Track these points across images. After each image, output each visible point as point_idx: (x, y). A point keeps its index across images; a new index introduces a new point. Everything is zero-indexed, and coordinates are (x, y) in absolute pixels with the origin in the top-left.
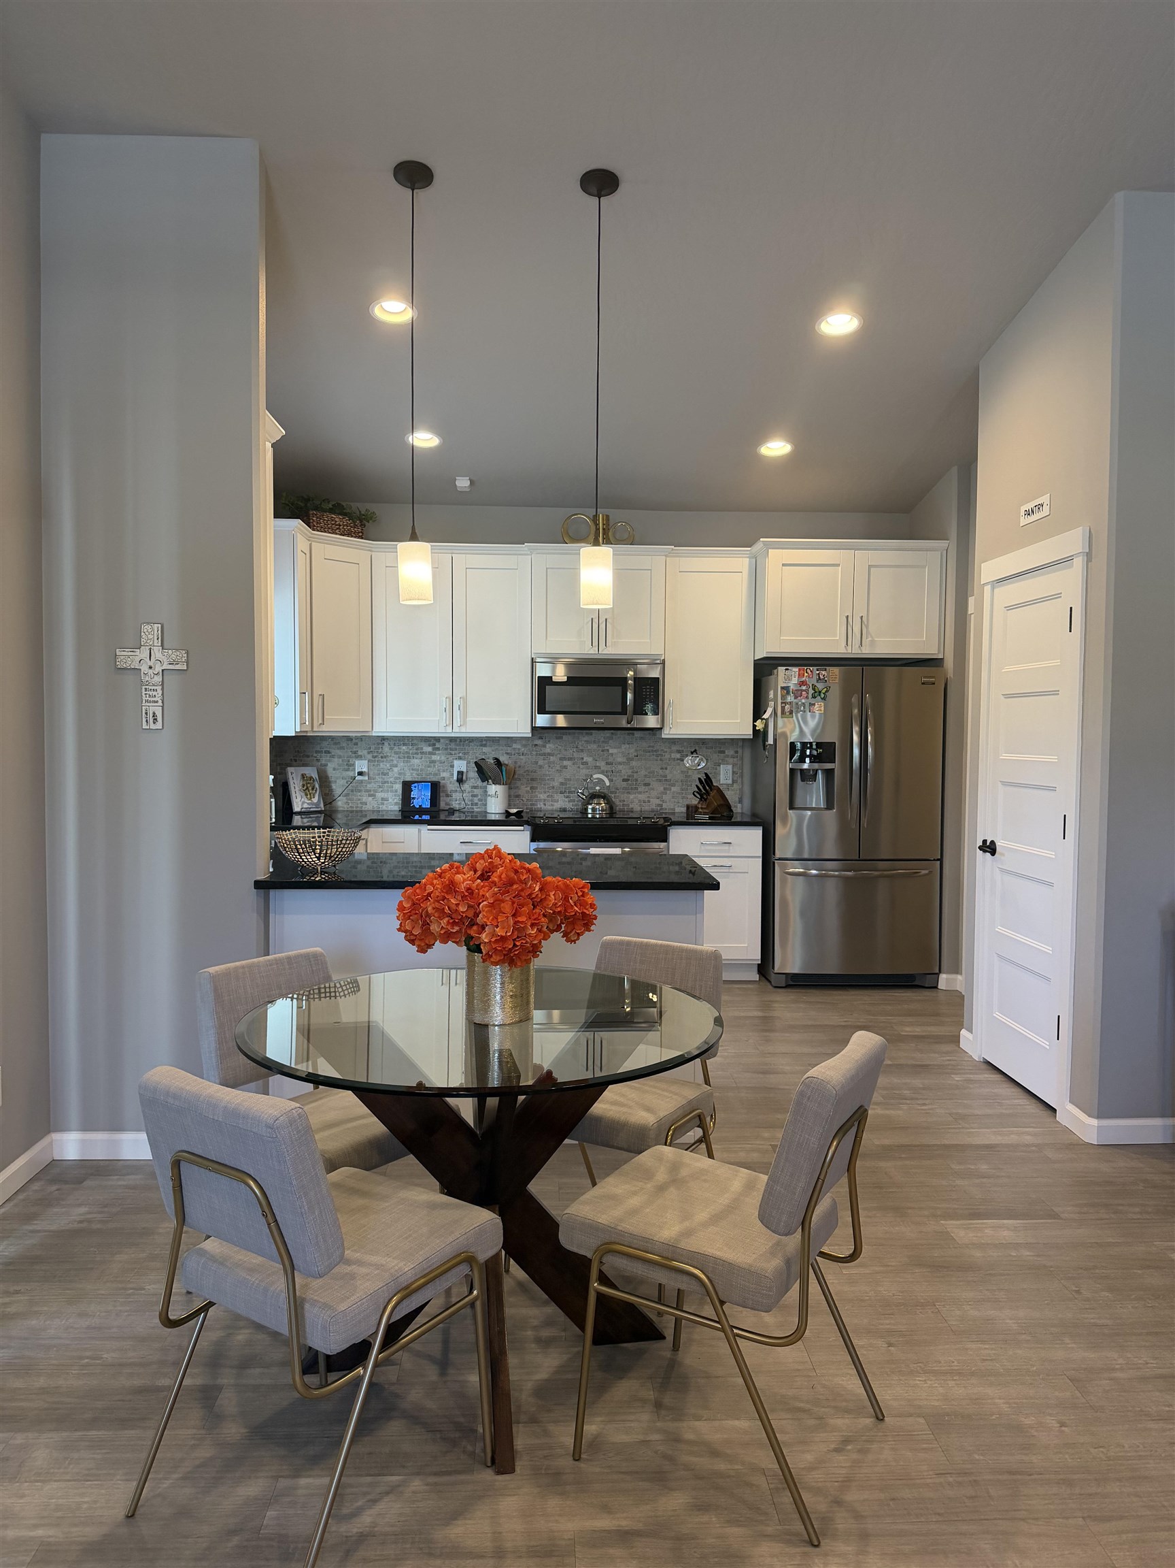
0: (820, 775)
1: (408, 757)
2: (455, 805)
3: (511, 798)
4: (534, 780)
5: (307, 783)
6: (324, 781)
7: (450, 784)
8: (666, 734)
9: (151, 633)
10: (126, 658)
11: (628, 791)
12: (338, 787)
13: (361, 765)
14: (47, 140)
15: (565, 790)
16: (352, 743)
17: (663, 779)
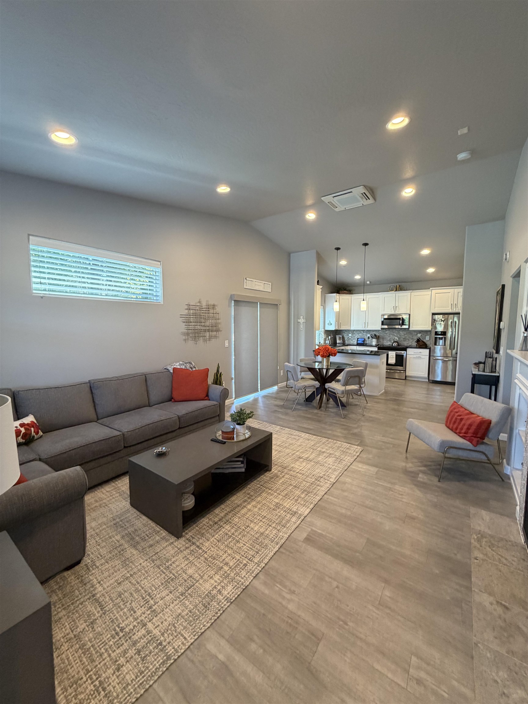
0: (443, 339)
1: (358, 334)
2: (367, 343)
3: (378, 342)
4: (383, 339)
5: (340, 338)
6: (343, 338)
7: (367, 339)
8: (410, 329)
9: (302, 317)
10: (299, 321)
11: (404, 341)
12: (346, 339)
13: (350, 335)
14: (291, 255)
15: (390, 341)
16: (348, 331)
17: (412, 339)
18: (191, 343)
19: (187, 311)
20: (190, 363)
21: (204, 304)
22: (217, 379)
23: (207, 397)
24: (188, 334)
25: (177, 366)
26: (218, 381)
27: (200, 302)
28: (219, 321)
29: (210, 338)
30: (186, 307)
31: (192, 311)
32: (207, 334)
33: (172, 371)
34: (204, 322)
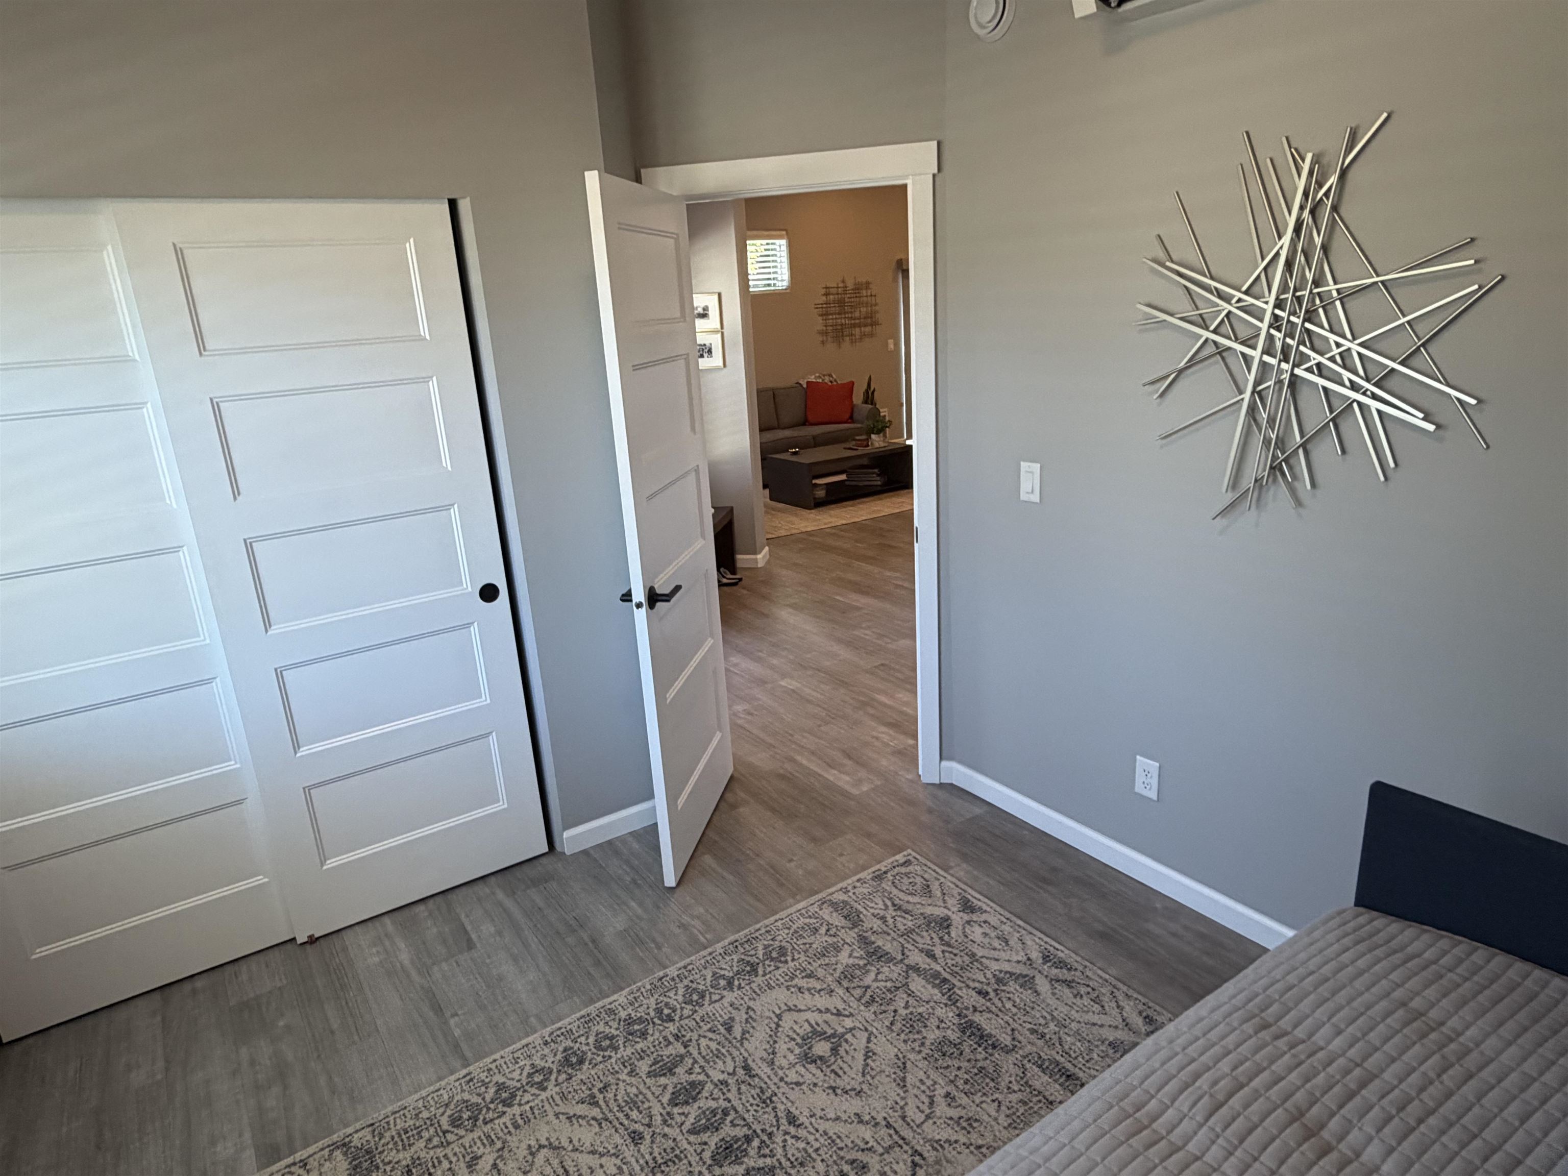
18: (831, 347)
19: (824, 298)
20: (830, 375)
21: (850, 285)
22: (868, 397)
23: (851, 419)
24: (826, 333)
25: (812, 379)
26: (869, 398)
27: (843, 282)
28: (877, 308)
29: (863, 336)
30: (823, 291)
31: (832, 297)
32: (857, 331)
33: (805, 386)
34: (851, 313)
